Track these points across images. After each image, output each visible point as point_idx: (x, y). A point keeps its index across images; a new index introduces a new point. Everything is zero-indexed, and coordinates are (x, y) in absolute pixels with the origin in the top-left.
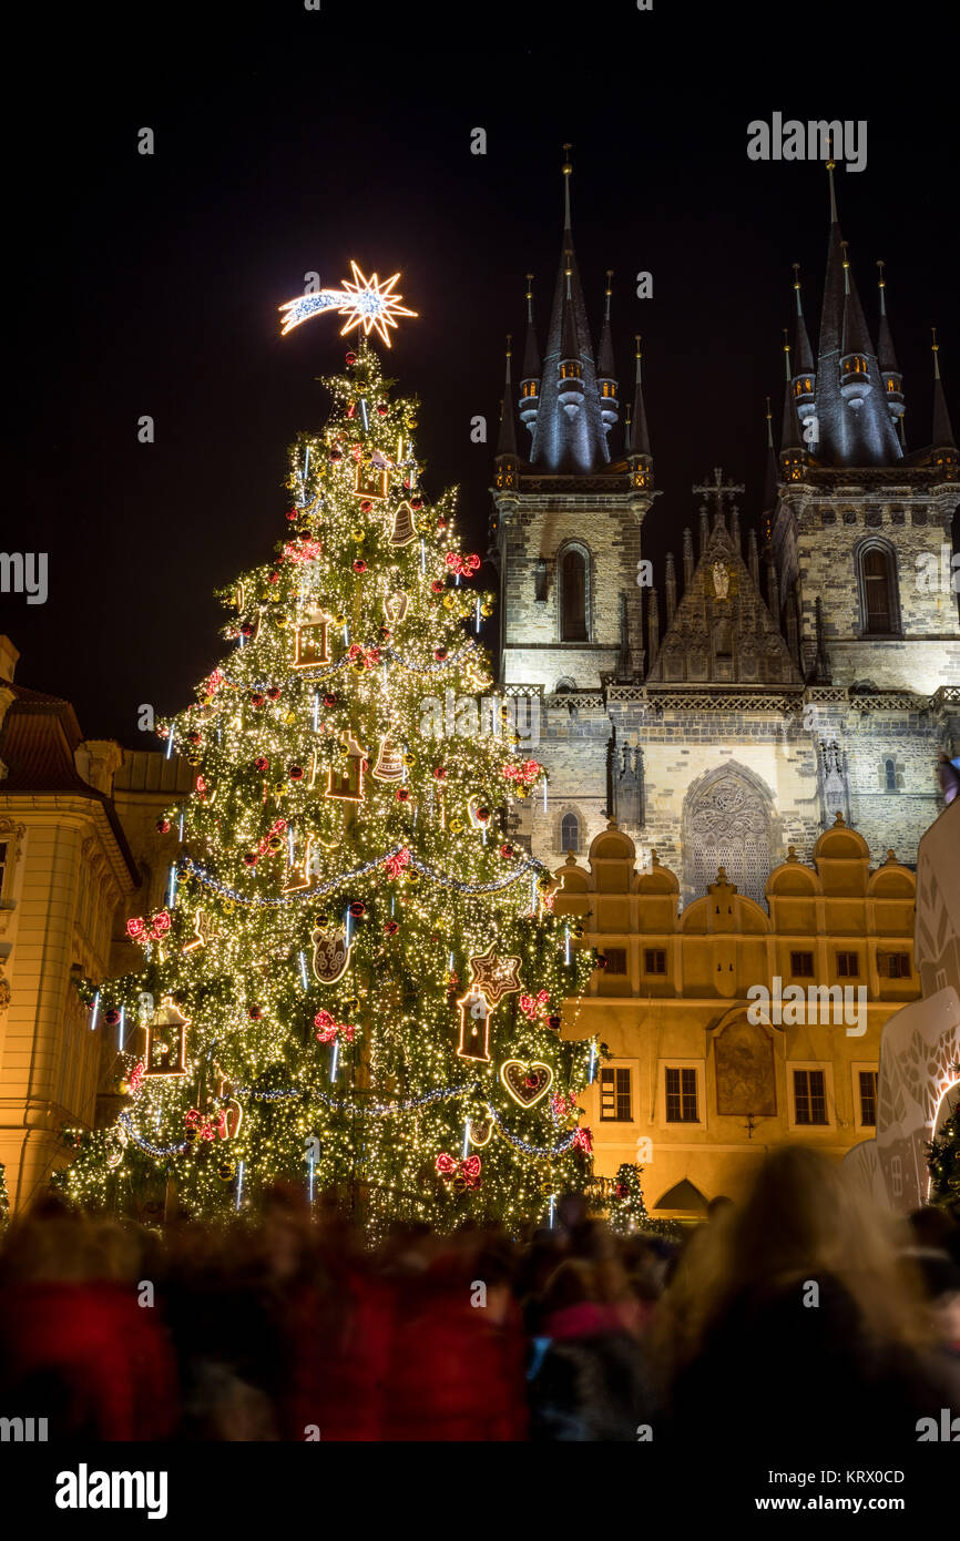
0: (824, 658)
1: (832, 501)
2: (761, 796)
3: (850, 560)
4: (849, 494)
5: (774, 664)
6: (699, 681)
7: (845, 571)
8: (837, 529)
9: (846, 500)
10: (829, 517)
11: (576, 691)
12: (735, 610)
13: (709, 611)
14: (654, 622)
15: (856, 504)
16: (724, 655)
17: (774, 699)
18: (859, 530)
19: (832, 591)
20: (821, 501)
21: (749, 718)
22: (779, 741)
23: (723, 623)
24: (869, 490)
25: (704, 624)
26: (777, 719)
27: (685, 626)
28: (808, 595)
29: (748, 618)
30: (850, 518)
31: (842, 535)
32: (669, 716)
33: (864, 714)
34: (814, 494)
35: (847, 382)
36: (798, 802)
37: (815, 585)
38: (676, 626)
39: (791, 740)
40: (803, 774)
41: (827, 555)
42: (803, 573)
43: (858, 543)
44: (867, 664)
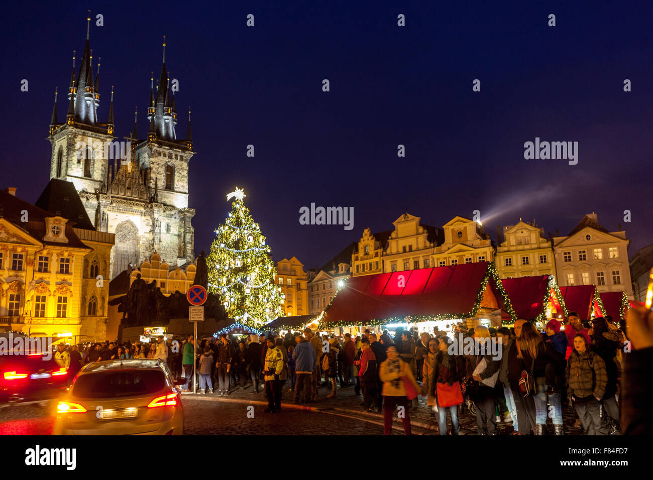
0: (156, 195)
1: (161, 150)
2: (135, 230)
3: (164, 167)
4: (165, 149)
5: (142, 193)
6: (121, 195)
7: (162, 170)
8: (161, 158)
9: (165, 150)
10: (159, 154)
11: (87, 193)
12: (133, 176)
13: (126, 175)
14: (110, 175)
15: (167, 152)
16: (129, 188)
17: (142, 203)
18: (166, 159)
19: (158, 175)
20: (158, 149)
21: (135, 208)
22: (142, 215)
23: (129, 179)
24: (171, 149)
25: (124, 179)
26: (142, 209)
27: (119, 178)
28: (153, 175)
29: (136, 179)
30: (165, 156)
31: (163, 160)
32: (114, 205)
33: (164, 211)
34: (157, 147)
35: (166, 115)
36: (145, 233)
37: (154, 173)
38: (117, 178)
39: (145, 215)
40: (147, 225)
41: (158, 164)
42: (151, 169)
43: (166, 163)
44: (165, 197)
